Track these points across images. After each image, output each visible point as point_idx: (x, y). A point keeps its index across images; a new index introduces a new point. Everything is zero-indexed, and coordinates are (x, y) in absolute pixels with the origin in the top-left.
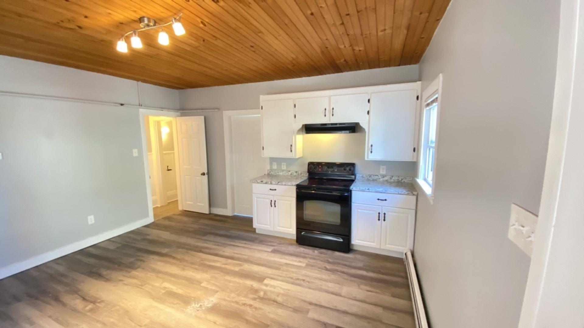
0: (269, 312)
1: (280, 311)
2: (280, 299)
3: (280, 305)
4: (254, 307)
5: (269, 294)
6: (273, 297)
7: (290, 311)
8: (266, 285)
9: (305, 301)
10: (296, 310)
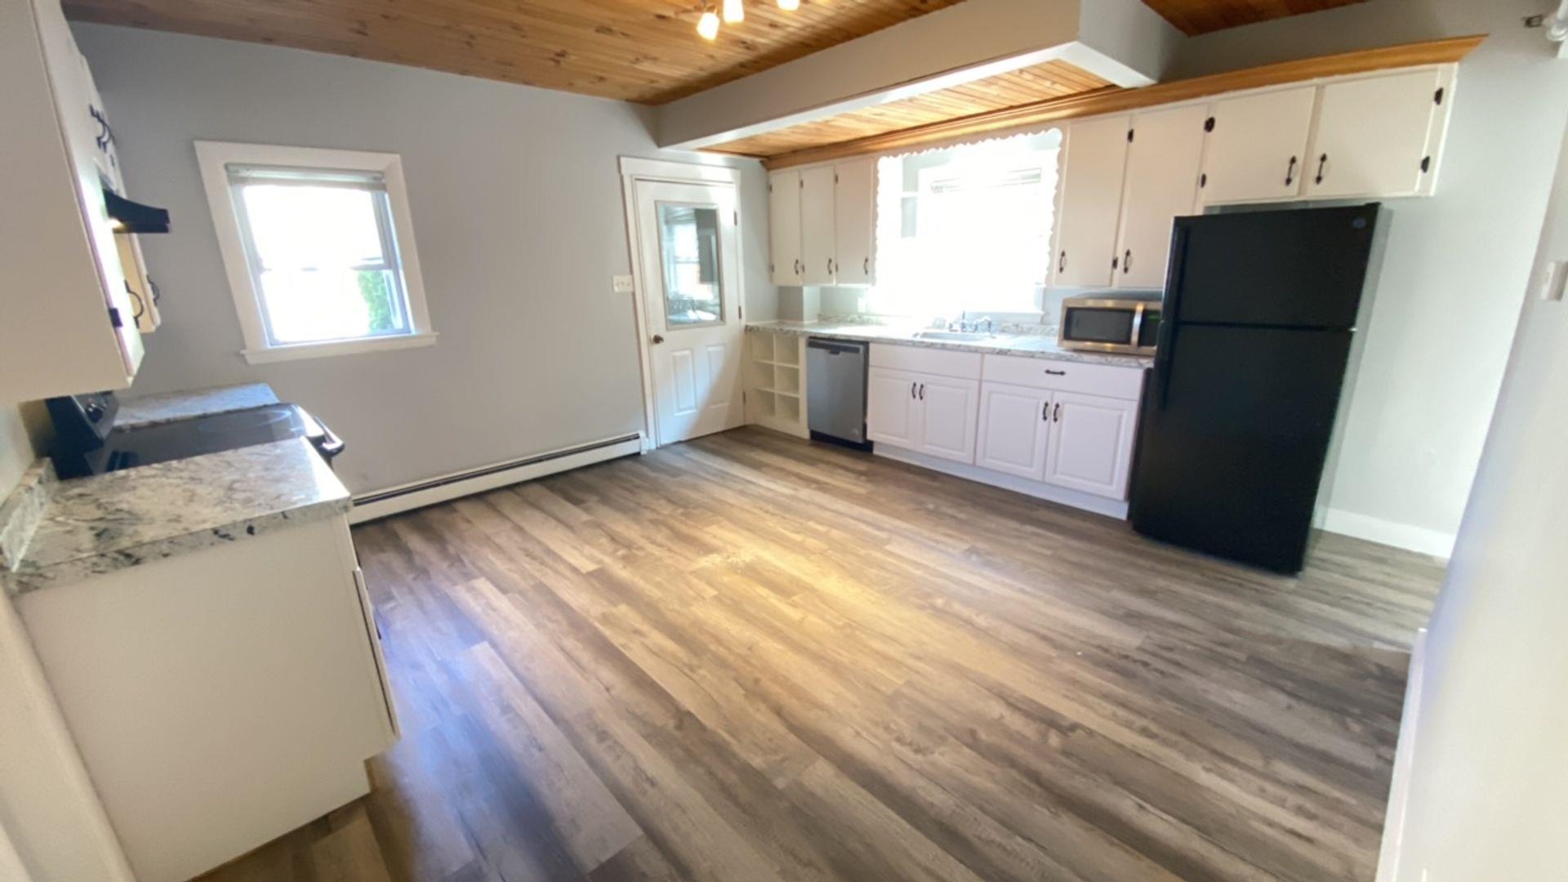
8: (601, 564)
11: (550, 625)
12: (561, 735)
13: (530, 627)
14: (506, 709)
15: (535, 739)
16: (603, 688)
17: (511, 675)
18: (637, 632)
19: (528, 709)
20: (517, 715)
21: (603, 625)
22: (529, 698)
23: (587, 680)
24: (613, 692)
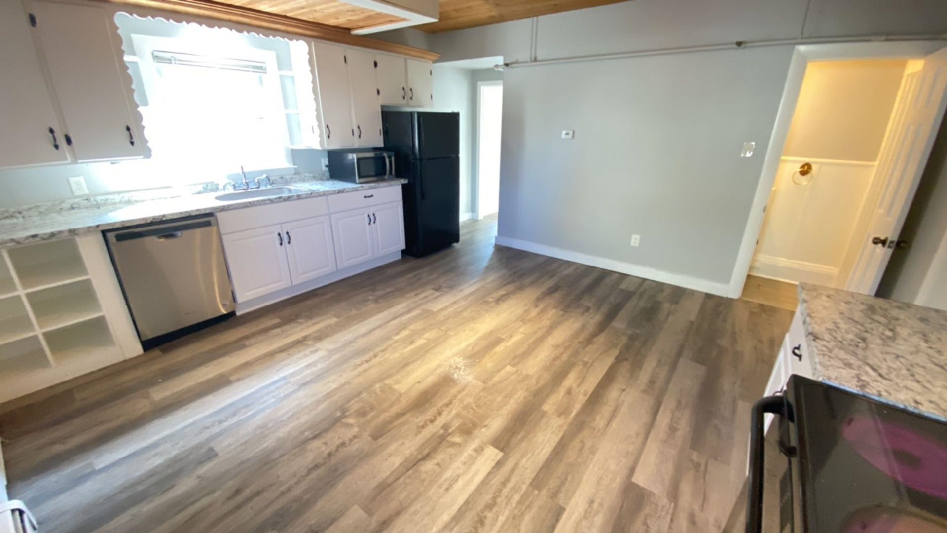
0: (403, 443)
1: (397, 461)
2: (428, 466)
3: (413, 464)
4: (427, 425)
5: (451, 450)
6: (439, 457)
7: (387, 478)
8: (479, 450)
9: (398, 513)
10: (384, 488)
11: (589, 444)
12: (666, 398)
13: (599, 456)
14: (673, 429)
15: (677, 407)
16: (624, 393)
17: (649, 441)
18: (569, 392)
19: (664, 419)
20: (672, 421)
21: (571, 412)
22: (657, 423)
23: (623, 401)
24: (624, 387)
